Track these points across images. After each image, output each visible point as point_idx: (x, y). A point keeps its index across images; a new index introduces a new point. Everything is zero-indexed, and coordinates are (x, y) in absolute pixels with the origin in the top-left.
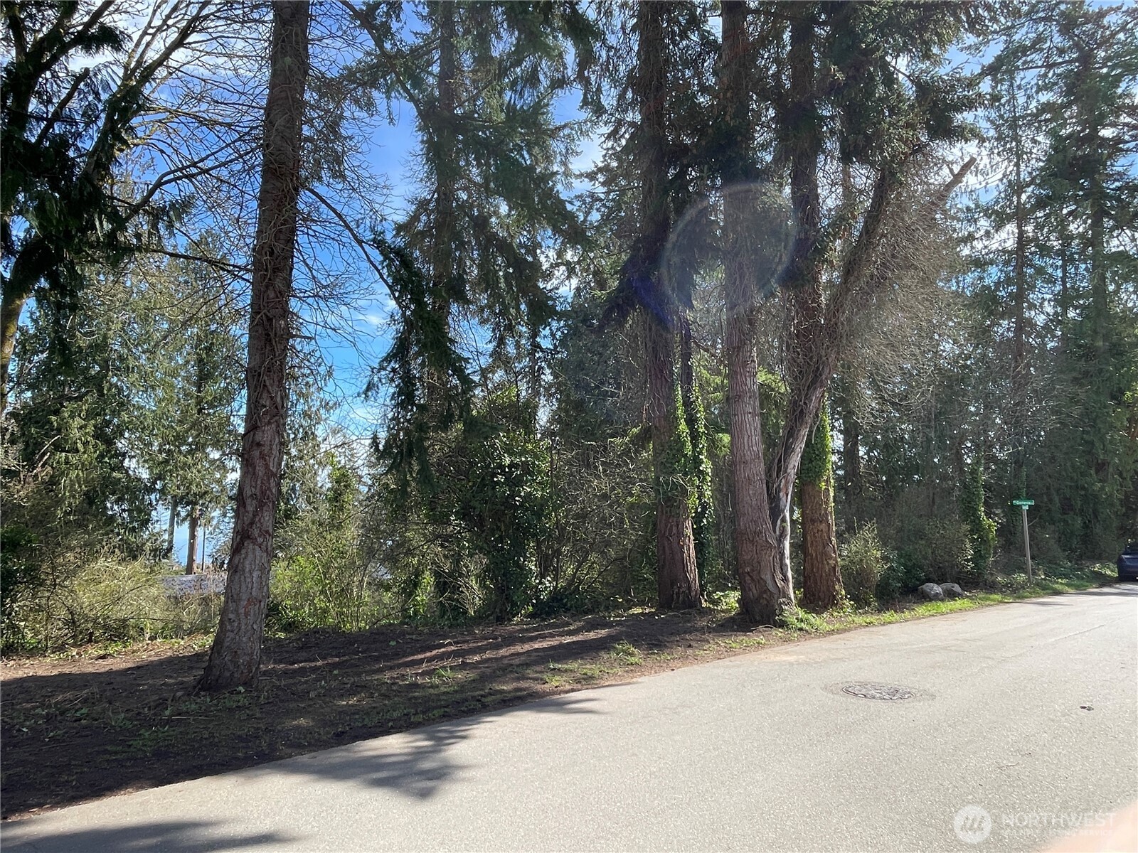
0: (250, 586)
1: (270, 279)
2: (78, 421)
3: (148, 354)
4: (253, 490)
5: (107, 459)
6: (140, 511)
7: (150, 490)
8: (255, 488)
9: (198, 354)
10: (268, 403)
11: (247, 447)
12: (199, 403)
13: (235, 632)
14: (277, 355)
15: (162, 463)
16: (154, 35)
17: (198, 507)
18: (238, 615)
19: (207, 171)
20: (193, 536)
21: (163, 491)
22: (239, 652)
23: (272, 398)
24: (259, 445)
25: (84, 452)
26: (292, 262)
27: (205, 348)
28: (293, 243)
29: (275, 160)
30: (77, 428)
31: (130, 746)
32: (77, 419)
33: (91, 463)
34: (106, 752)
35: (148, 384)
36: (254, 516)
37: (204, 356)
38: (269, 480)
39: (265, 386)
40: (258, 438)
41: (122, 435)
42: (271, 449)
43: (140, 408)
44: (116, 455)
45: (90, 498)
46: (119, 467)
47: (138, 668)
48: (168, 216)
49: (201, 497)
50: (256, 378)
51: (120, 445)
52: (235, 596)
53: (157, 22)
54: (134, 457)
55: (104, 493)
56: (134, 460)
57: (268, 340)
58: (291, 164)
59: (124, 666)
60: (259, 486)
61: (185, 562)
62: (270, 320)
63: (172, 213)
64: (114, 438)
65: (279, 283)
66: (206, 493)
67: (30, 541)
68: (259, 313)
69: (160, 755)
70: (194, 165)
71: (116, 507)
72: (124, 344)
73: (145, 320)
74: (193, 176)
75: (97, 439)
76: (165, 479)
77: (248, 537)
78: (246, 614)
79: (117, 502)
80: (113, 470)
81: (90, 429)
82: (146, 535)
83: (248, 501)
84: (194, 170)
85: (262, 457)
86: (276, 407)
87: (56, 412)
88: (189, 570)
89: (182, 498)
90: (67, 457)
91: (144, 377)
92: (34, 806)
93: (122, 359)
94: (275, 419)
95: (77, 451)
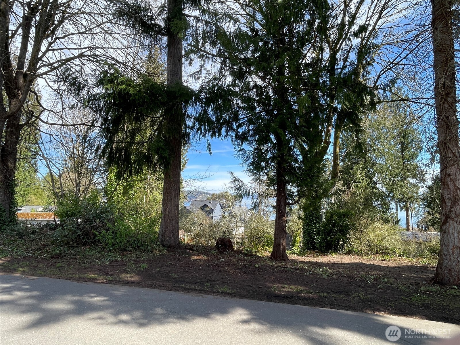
0: (453, 240)
1: (445, 99)
2: (359, 172)
3: (380, 143)
4: (449, 196)
5: (371, 185)
6: (385, 205)
7: (388, 196)
8: (450, 195)
9: (400, 139)
10: (451, 156)
11: (443, 177)
12: (403, 160)
13: (448, 260)
14: (453, 133)
15: (391, 185)
16: (369, 20)
17: (408, 203)
18: (449, 252)
19: (398, 64)
20: (407, 216)
21: (393, 197)
22: (452, 270)
23: (453, 153)
24: (449, 175)
25: (363, 183)
26: (455, 87)
27: (403, 136)
28: (455, 79)
29: (440, 45)
30: (359, 174)
31: (411, 299)
32: (359, 171)
33: (365, 187)
34: (402, 299)
35: (382, 154)
36: (451, 208)
37: (403, 140)
38: (457, 191)
39: (449, 148)
40: (448, 172)
41: (375, 175)
42: (456, 177)
43: (381, 164)
44: (374, 183)
45: (366, 200)
46: (375, 188)
47: (399, 267)
48: (389, 87)
49: (410, 199)
50: (443, 145)
51: (374, 179)
52: (446, 244)
53: (370, 14)
54: (380, 183)
55: (371, 198)
56: (380, 185)
57: (447, 126)
58: (449, 43)
59: (393, 265)
60: (452, 194)
61: (405, 226)
62: (447, 117)
63: (390, 85)
64: (372, 177)
65: (450, 99)
66: (411, 197)
67: (352, 215)
68: (441, 115)
69: (426, 306)
70: (392, 63)
71: (376, 203)
72: (371, 141)
73: (378, 130)
74: (392, 67)
75: (366, 177)
76: (393, 192)
77: (449, 218)
78: (453, 253)
79: (376, 201)
80: (373, 189)
81: (364, 174)
82: (389, 214)
83: (447, 201)
84: (391, 65)
85: (452, 180)
86: (456, 157)
87: (352, 169)
88: (408, 229)
89: (402, 199)
90: (357, 185)
91: (380, 152)
92: (383, 311)
93: (371, 146)
94: (456, 162)
95: (360, 182)
